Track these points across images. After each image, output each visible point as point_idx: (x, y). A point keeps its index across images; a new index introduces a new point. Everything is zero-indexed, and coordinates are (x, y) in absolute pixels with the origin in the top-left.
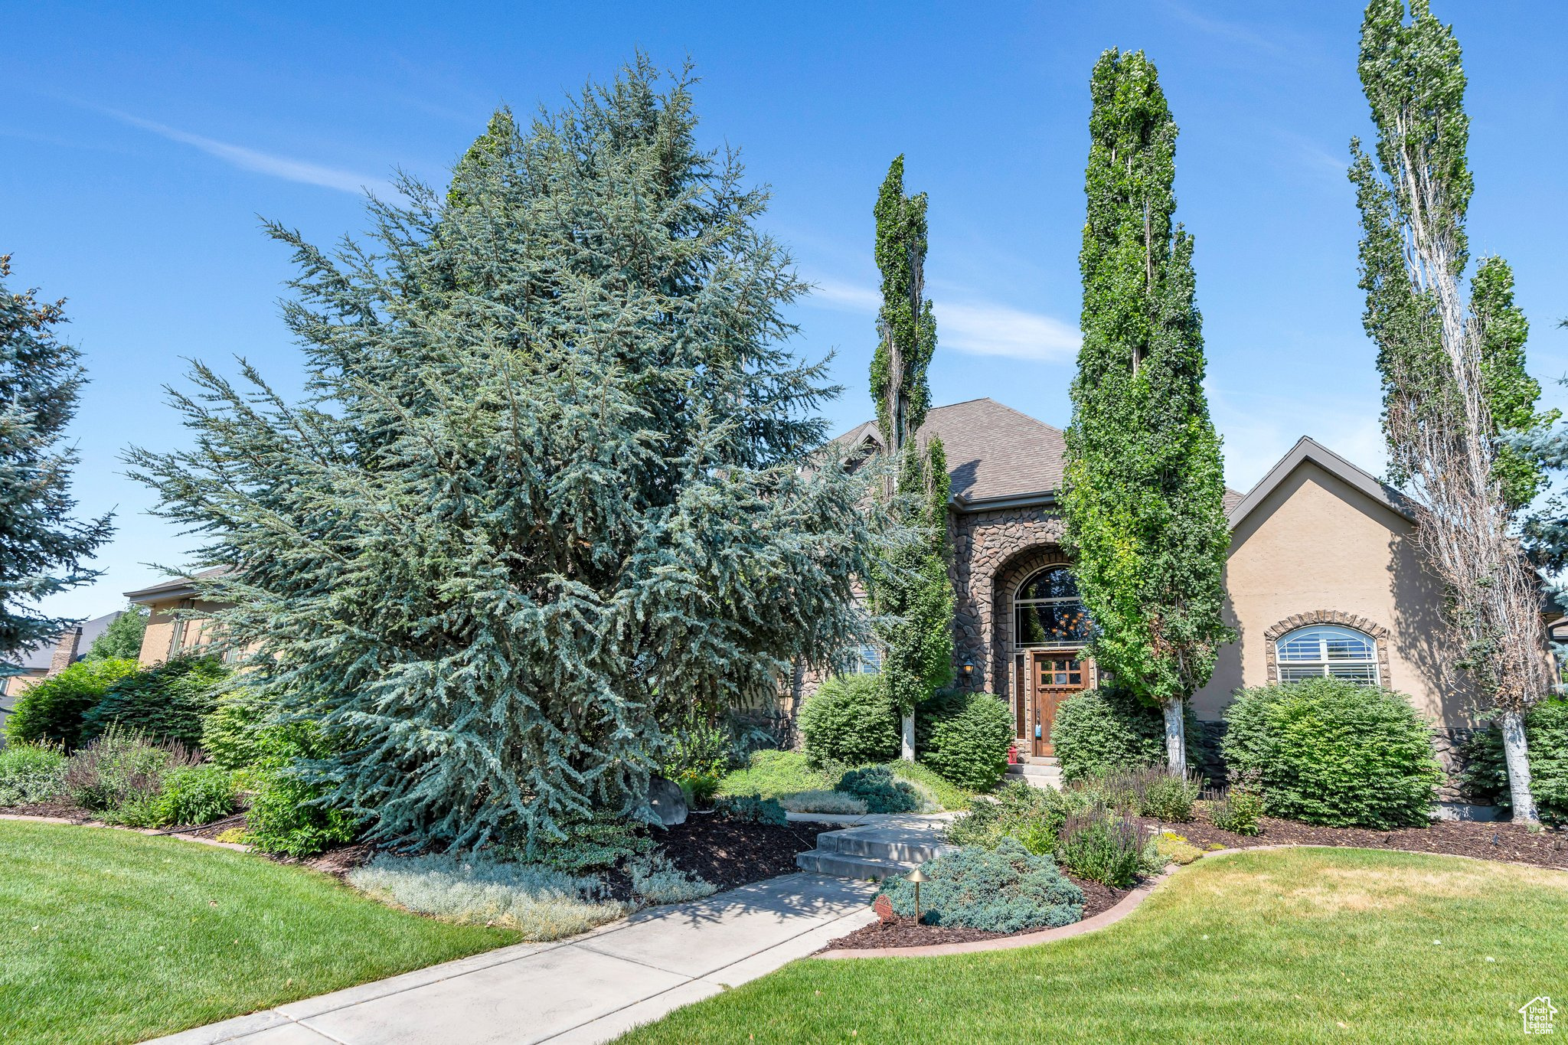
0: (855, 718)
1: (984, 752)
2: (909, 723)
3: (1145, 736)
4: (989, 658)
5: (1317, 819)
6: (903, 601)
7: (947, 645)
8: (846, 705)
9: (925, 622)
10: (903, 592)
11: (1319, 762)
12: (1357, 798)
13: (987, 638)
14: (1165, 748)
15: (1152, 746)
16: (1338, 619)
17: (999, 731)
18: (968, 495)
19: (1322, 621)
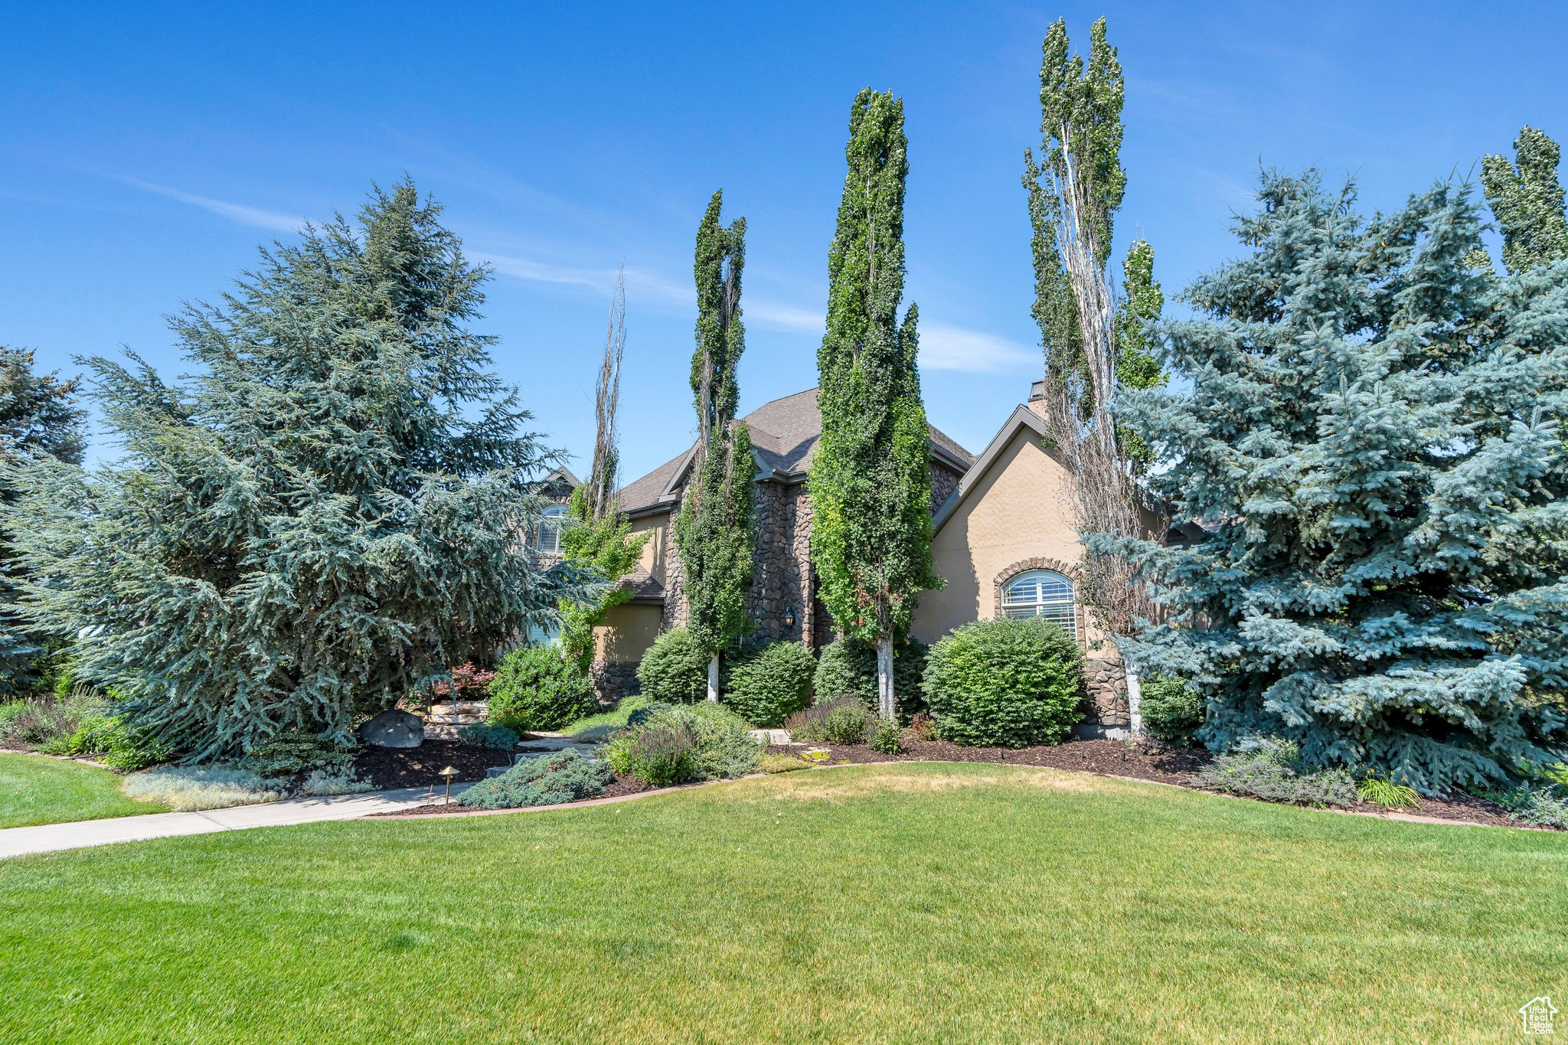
0: (669, 666)
1: (770, 692)
2: (713, 669)
3: (864, 674)
4: (807, 610)
5: (966, 741)
6: (701, 566)
7: (736, 601)
8: (665, 655)
9: (717, 584)
10: (701, 559)
11: (969, 691)
12: (993, 721)
13: (805, 593)
14: (876, 686)
15: (868, 682)
16: (1046, 565)
17: (787, 675)
18: (793, 469)
19: (1035, 568)
